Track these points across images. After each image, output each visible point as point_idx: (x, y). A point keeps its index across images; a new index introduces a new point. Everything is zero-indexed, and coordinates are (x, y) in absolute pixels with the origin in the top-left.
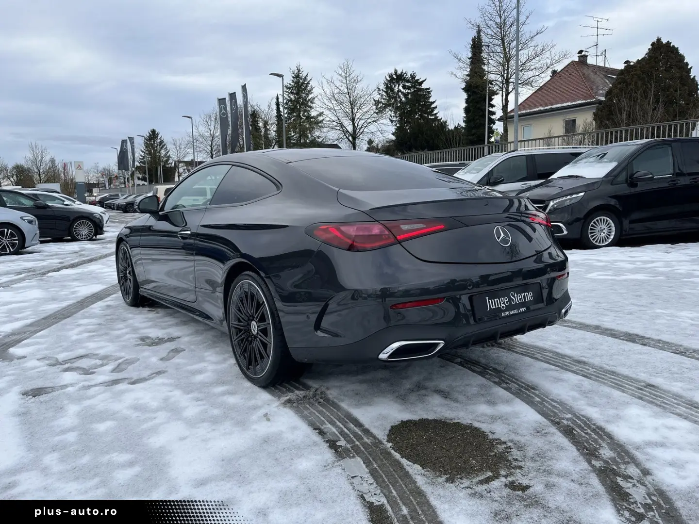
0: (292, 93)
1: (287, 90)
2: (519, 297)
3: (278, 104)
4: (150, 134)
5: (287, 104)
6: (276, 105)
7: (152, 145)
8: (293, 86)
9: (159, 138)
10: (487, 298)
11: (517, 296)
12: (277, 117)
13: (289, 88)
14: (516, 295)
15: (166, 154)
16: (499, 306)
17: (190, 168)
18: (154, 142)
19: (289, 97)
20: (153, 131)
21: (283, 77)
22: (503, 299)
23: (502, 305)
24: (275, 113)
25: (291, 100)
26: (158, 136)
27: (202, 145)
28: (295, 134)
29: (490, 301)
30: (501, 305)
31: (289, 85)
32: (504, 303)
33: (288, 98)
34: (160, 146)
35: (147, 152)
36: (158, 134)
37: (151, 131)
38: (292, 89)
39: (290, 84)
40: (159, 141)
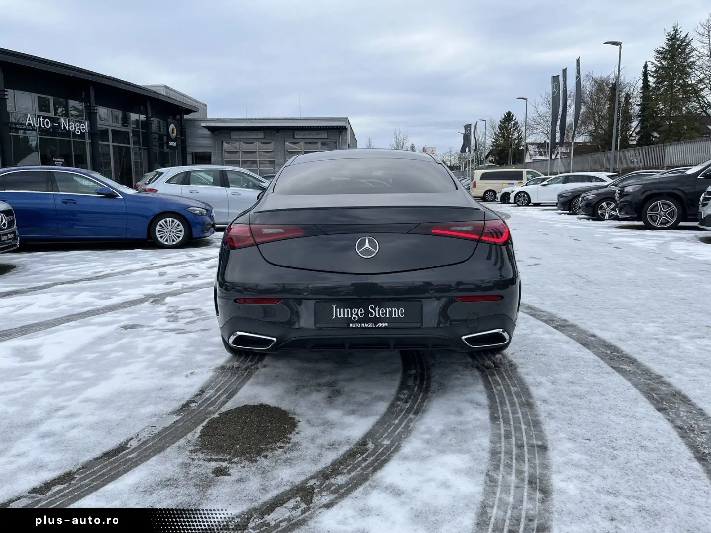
0: (664, 58)
1: (658, 56)
2: (382, 311)
3: (645, 74)
4: (505, 116)
5: (656, 71)
6: (644, 75)
7: (506, 127)
8: (666, 51)
9: (514, 119)
10: (334, 307)
11: (379, 311)
12: (643, 88)
13: (662, 53)
14: (377, 309)
15: (519, 136)
16: (350, 316)
17: (542, 150)
18: (508, 124)
19: (661, 63)
20: (509, 114)
21: (620, 45)
22: (356, 310)
23: (354, 316)
24: (640, 84)
25: (662, 67)
26: (512, 118)
27: (540, 127)
28: (664, 107)
29: (338, 310)
30: (351, 316)
31: (661, 49)
32: (357, 314)
33: (659, 65)
34: (513, 128)
35: (501, 135)
36: (513, 116)
37: (507, 114)
38: (665, 54)
39: (663, 48)
40: (513, 123)
